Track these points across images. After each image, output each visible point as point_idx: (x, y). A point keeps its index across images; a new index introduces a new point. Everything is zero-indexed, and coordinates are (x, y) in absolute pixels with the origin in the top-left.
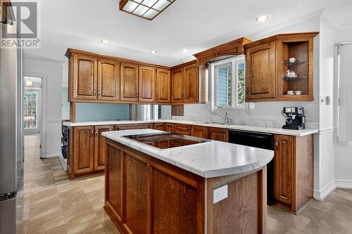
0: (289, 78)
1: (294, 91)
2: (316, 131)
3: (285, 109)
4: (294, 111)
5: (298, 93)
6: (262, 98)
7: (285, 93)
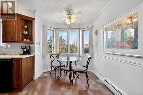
0: (25, 34)
1: (27, 39)
2: (34, 55)
3: (21, 46)
4: (25, 48)
5: (28, 40)
6: (11, 41)
7: (23, 40)
